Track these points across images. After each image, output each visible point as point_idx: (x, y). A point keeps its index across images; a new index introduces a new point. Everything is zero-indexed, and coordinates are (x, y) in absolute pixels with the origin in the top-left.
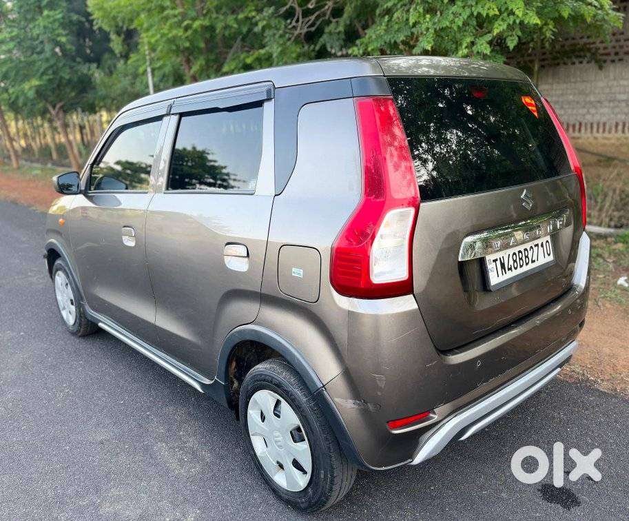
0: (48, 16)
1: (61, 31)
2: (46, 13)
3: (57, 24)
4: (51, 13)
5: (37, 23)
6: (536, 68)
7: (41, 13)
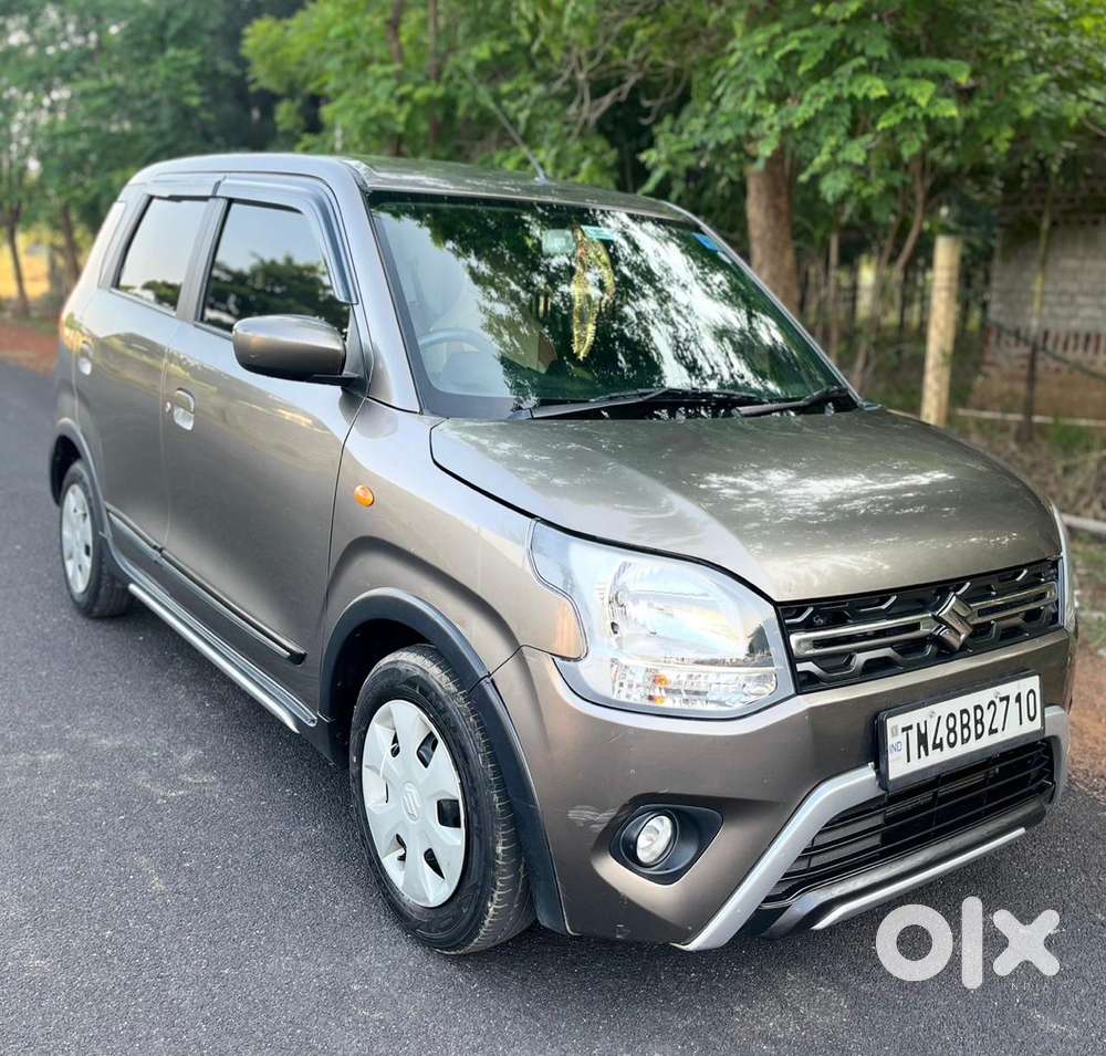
0: (174, 59)
1: (194, 86)
2: (171, 52)
3: (187, 74)
4: (181, 54)
5: (153, 67)
6: (1045, 224)
7: (163, 50)
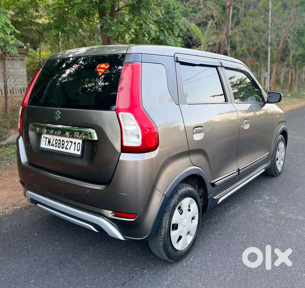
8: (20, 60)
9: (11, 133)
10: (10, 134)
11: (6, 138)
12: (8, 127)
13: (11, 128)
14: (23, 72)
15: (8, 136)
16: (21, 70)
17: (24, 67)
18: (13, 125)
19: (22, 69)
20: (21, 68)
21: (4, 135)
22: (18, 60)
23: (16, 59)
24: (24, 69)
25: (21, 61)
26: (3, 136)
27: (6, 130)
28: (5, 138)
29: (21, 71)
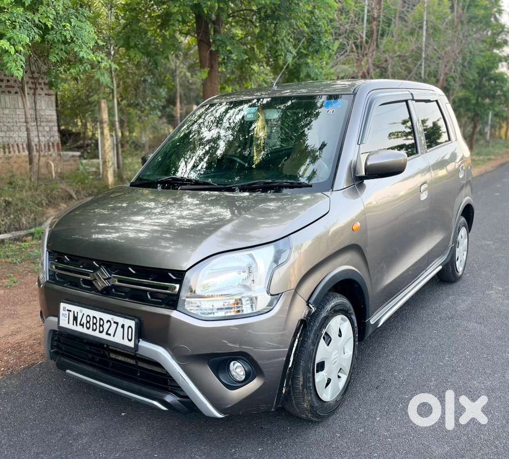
8: (46, 94)
9: (50, 215)
10: (48, 215)
11: (43, 223)
12: (44, 204)
13: (47, 207)
14: (51, 115)
15: (45, 219)
16: (48, 112)
17: (52, 107)
18: (50, 202)
19: (50, 110)
20: (48, 109)
21: (39, 218)
22: (43, 95)
23: (40, 93)
24: (52, 110)
25: (47, 96)
26: (37, 218)
27: (41, 209)
28: (42, 221)
29: (47, 114)
